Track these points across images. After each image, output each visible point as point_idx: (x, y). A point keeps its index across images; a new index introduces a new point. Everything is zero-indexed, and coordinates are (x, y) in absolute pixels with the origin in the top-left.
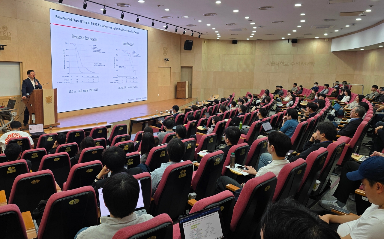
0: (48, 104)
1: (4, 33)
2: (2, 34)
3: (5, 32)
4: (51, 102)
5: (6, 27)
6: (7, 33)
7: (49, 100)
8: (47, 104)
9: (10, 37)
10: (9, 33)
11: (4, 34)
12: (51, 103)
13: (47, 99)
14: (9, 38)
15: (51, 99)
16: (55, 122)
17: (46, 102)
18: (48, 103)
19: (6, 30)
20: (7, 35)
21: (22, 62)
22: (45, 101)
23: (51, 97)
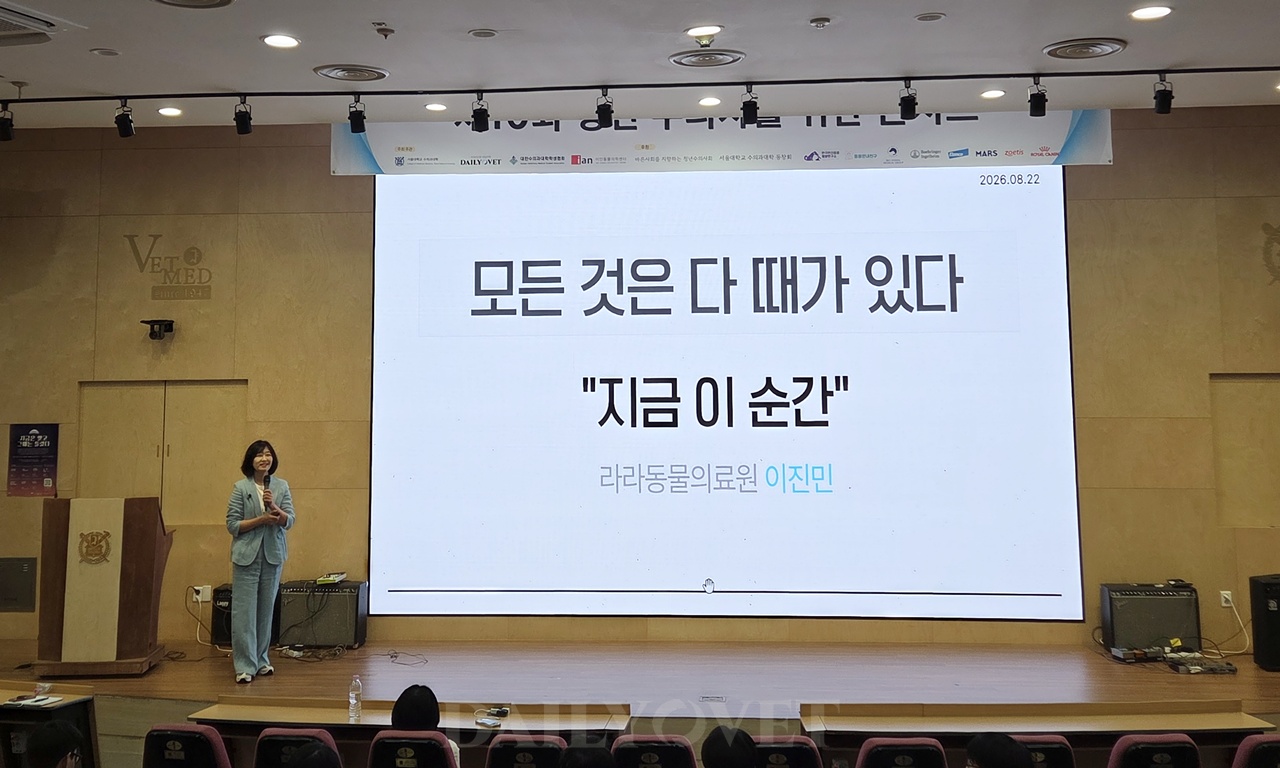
0: (90, 566)
1: (187, 277)
2: (182, 279)
3: (193, 270)
4: (104, 557)
5: (198, 250)
6: (200, 273)
7: (95, 548)
8: (84, 565)
9: (209, 287)
10: (204, 272)
11: (186, 279)
12: (105, 564)
13: (85, 544)
14: (204, 292)
15: (108, 544)
16: (119, 657)
17: (82, 555)
18: (90, 562)
19: (198, 262)
20: (198, 281)
21: (246, 381)
22: (77, 553)
23: (108, 534)
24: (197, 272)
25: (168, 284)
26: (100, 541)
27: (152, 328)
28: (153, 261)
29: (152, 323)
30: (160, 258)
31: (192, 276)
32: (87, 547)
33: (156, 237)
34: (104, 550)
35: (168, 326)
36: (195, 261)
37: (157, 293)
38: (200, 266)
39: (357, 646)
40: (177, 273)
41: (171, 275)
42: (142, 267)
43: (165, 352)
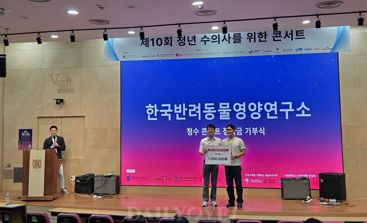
0: (36, 169)
2: (66, 87)
3: (69, 84)
4: (39, 167)
5: (70, 79)
6: (71, 85)
7: (37, 164)
8: (34, 169)
9: (73, 89)
10: (72, 85)
11: (67, 87)
12: (40, 168)
13: (34, 163)
14: (72, 91)
15: (41, 163)
16: (44, 196)
17: (33, 166)
18: (36, 168)
20: (70, 87)
21: (84, 117)
22: (32, 165)
23: (41, 160)
24: (70, 85)
25: (62, 88)
26: (39, 162)
27: (57, 101)
28: (57, 82)
29: (57, 100)
30: (59, 81)
31: (68, 86)
32: (35, 163)
33: (58, 75)
34: (39, 165)
35: (62, 101)
36: (69, 81)
37: (59, 91)
38: (71, 83)
39: (116, 194)
40: (64, 85)
41: (63, 86)
42: (54, 84)
43: (61, 108)
